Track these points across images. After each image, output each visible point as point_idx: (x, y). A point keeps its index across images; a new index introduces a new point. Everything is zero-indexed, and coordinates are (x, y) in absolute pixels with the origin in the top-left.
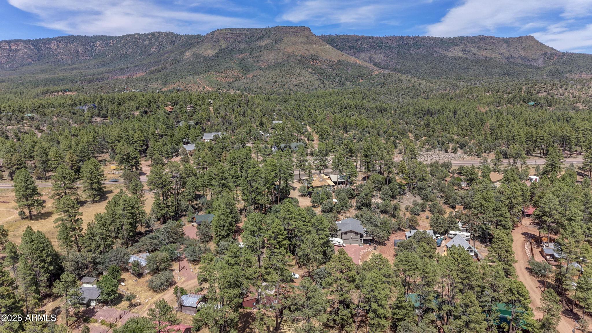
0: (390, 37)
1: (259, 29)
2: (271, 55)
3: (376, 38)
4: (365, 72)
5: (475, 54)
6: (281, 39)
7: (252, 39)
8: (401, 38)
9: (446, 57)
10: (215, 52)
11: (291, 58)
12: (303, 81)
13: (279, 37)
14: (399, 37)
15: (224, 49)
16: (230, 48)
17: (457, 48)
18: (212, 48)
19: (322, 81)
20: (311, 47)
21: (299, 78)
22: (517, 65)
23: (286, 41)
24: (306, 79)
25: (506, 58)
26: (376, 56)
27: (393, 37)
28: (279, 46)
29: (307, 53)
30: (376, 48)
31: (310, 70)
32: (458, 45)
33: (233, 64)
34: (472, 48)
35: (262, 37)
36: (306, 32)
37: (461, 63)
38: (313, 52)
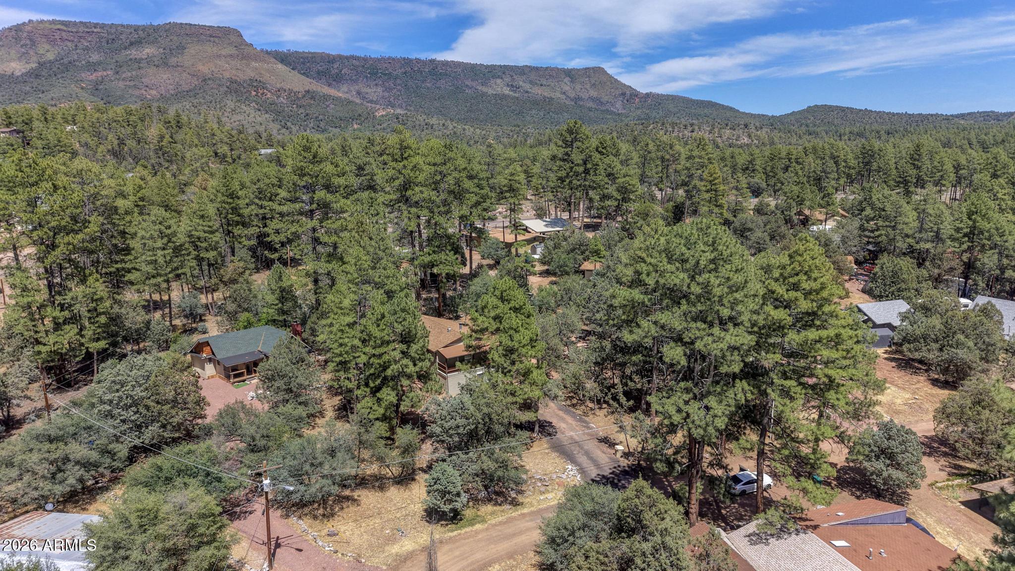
0: (389, 58)
1: (128, 26)
2: (165, 77)
3: (365, 59)
4: (360, 112)
5: (527, 92)
6: (181, 48)
7: (116, 45)
8: (407, 62)
9: (484, 94)
10: (28, 67)
11: (210, 82)
12: (244, 123)
13: (177, 44)
14: (404, 59)
15: (50, 62)
16: (66, 61)
17: (499, 81)
18: (20, 59)
19: (283, 123)
20: (248, 65)
21: (236, 117)
22: (590, 109)
23: (193, 52)
24: (251, 119)
25: (572, 100)
26: (369, 90)
27: (394, 59)
28: (180, 59)
29: (241, 76)
30: (367, 77)
31: (253, 104)
32: (499, 77)
33: (79, 90)
34: (521, 83)
35: (140, 42)
36: (233, 38)
37: (510, 104)
38: (252, 75)
